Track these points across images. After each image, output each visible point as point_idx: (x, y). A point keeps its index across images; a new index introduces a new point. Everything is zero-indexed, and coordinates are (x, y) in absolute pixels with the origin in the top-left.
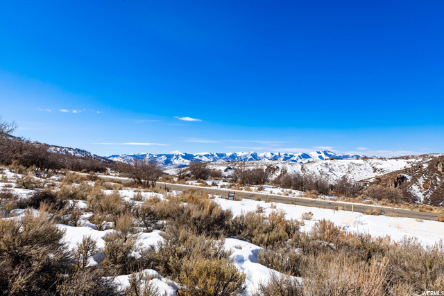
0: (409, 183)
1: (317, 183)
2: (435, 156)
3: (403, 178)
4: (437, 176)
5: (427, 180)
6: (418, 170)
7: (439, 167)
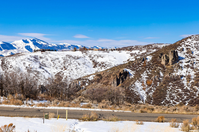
0: (132, 80)
1: (22, 83)
2: (159, 46)
3: (126, 74)
4: (160, 70)
5: (151, 75)
6: (142, 64)
7: (162, 60)
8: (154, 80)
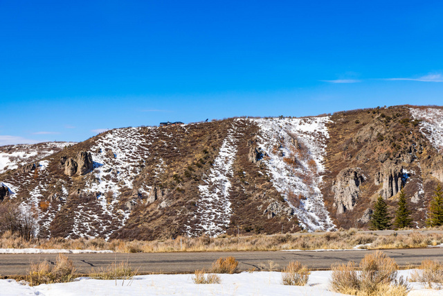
0: (13, 201)
3: (4, 191)
4: (63, 183)
5: (47, 192)
6: (31, 174)
7: (66, 167)
8: (52, 201)
